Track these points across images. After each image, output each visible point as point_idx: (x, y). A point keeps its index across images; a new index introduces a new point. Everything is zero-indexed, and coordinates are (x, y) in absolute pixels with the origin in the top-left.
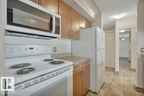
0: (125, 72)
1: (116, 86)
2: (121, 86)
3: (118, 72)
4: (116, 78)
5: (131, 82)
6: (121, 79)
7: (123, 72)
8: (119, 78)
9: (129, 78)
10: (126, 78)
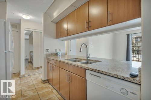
0: (30, 73)
1: (28, 90)
2: (32, 86)
3: (24, 75)
4: (24, 82)
5: (37, 79)
6: (29, 80)
7: (27, 73)
8: (27, 80)
9: (35, 76)
10: (33, 78)
